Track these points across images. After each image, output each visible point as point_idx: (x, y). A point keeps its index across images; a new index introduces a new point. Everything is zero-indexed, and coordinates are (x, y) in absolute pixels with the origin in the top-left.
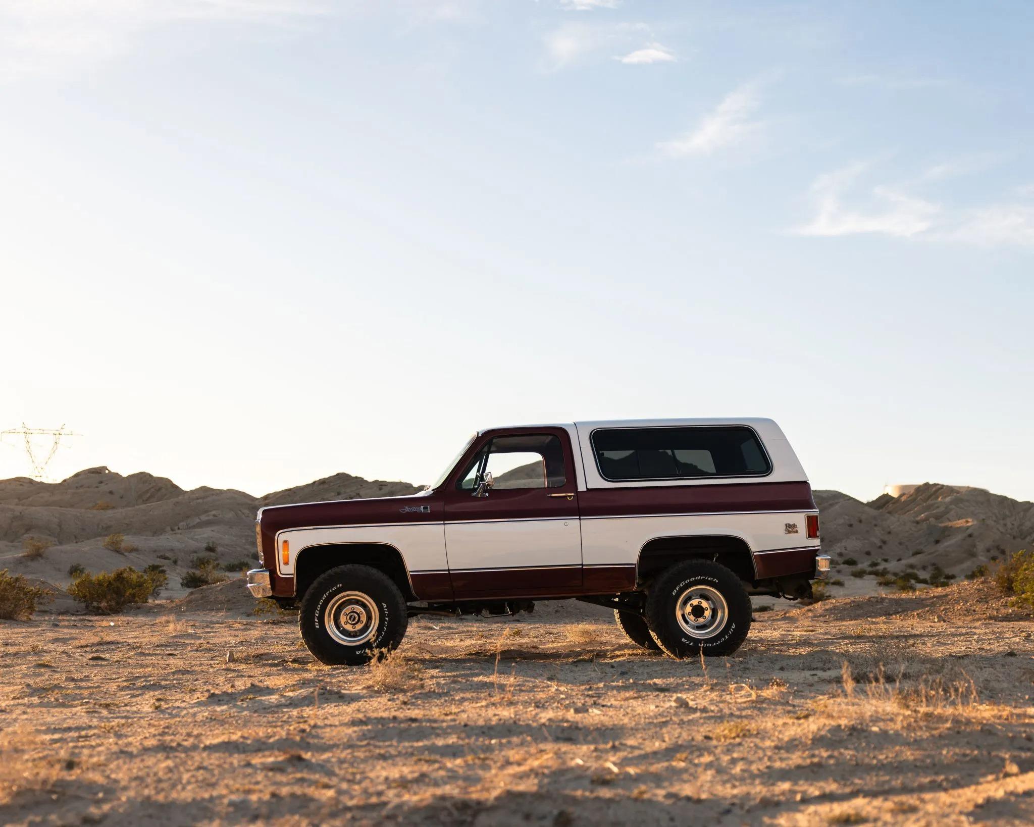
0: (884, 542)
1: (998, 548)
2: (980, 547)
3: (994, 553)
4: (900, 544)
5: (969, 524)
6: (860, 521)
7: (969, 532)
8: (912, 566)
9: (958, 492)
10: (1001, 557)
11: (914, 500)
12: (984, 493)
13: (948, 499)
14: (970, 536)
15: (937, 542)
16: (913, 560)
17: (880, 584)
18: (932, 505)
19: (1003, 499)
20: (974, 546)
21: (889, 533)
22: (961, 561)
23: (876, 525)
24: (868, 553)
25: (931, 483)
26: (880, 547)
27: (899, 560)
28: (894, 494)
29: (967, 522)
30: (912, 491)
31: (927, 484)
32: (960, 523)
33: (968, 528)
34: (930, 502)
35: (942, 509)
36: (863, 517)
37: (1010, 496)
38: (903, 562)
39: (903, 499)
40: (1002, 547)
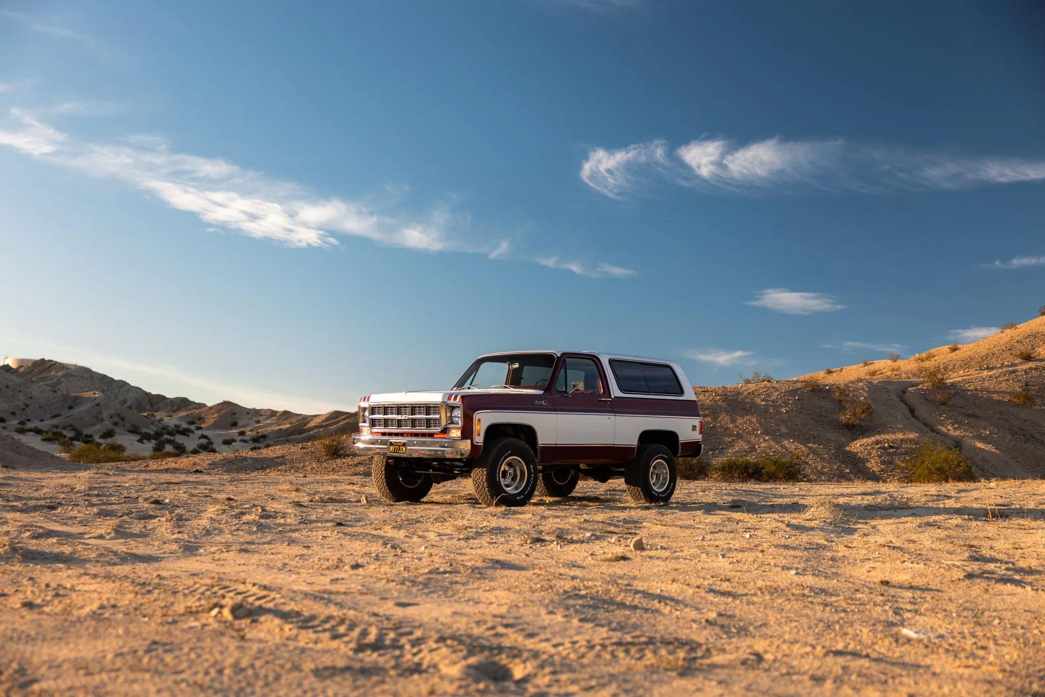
0: (27, 406)
1: (118, 415)
2: (105, 414)
3: (116, 419)
4: (40, 407)
5: (97, 396)
6: (7, 387)
7: (97, 402)
8: (56, 427)
9: (68, 369)
10: (121, 423)
11: (31, 372)
12: (88, 371)
13: (60, 373)
14: (98, 405)
15: (70, 408)
16: (55, 421)
17: (44, 440)
18: (47, 377)
19: (104, 377)
20: (101, 413)
21: (31, 398)
22: (93, 425)
23: (20, 391)
24: (13, 414)
25: (46, 359)
26: (24, 409)
27: (42, 421)
28: (13, 365)
29: (95, 394)
30: (30, 364)
31: (43, 360)
32: (90, 394)
33: (96, 398)
34: (44, 374)
35: (55, 381)
36: (10, 384)
37: (109, 375)
38: (46, 422)
39: (21, 370)
40: (123, 415)
